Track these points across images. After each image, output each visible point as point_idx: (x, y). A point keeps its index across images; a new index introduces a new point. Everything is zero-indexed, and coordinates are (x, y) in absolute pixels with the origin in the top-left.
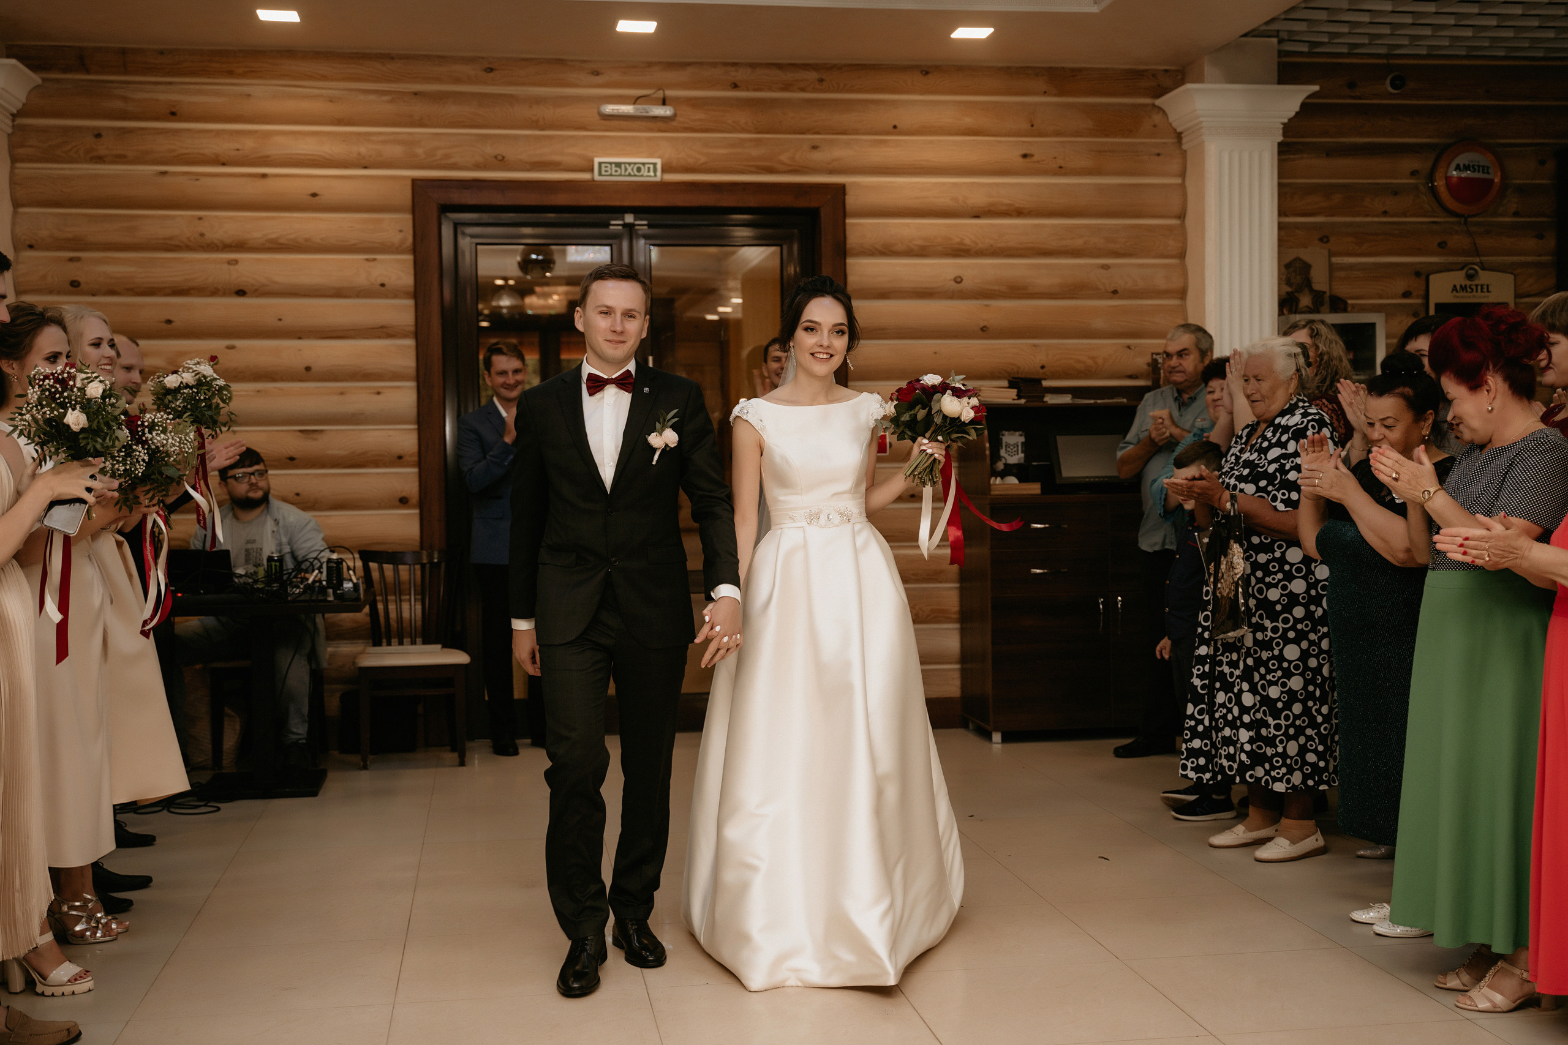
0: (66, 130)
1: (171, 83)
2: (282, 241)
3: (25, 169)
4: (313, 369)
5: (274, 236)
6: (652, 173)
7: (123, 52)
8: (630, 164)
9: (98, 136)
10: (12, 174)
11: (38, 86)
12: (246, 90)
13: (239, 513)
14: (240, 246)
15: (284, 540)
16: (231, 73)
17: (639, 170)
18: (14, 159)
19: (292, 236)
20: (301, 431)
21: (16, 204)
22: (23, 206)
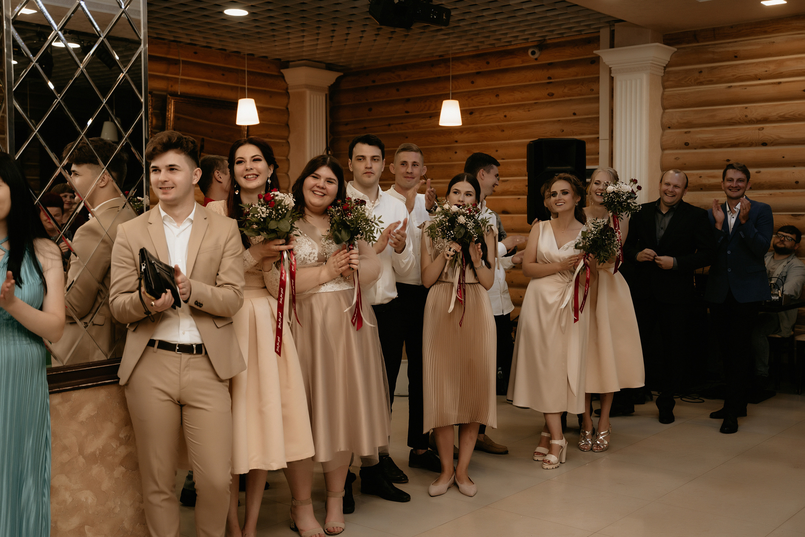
0: (687, 71)
1: (736, 42)
2: (787, 116)
3: (669, 91)
4: (800, 183)
5: (782, 114)
7: (714, 29)
9: (701, 72)
10: (663, 94)
11: (675, 52)
12: (772, 40)
14: (765, 120)
16: (765, 32)
18: (664, 88)
19: (792, 113)
20: (792, 215)
21: (664, 108)
22: (667, 109)
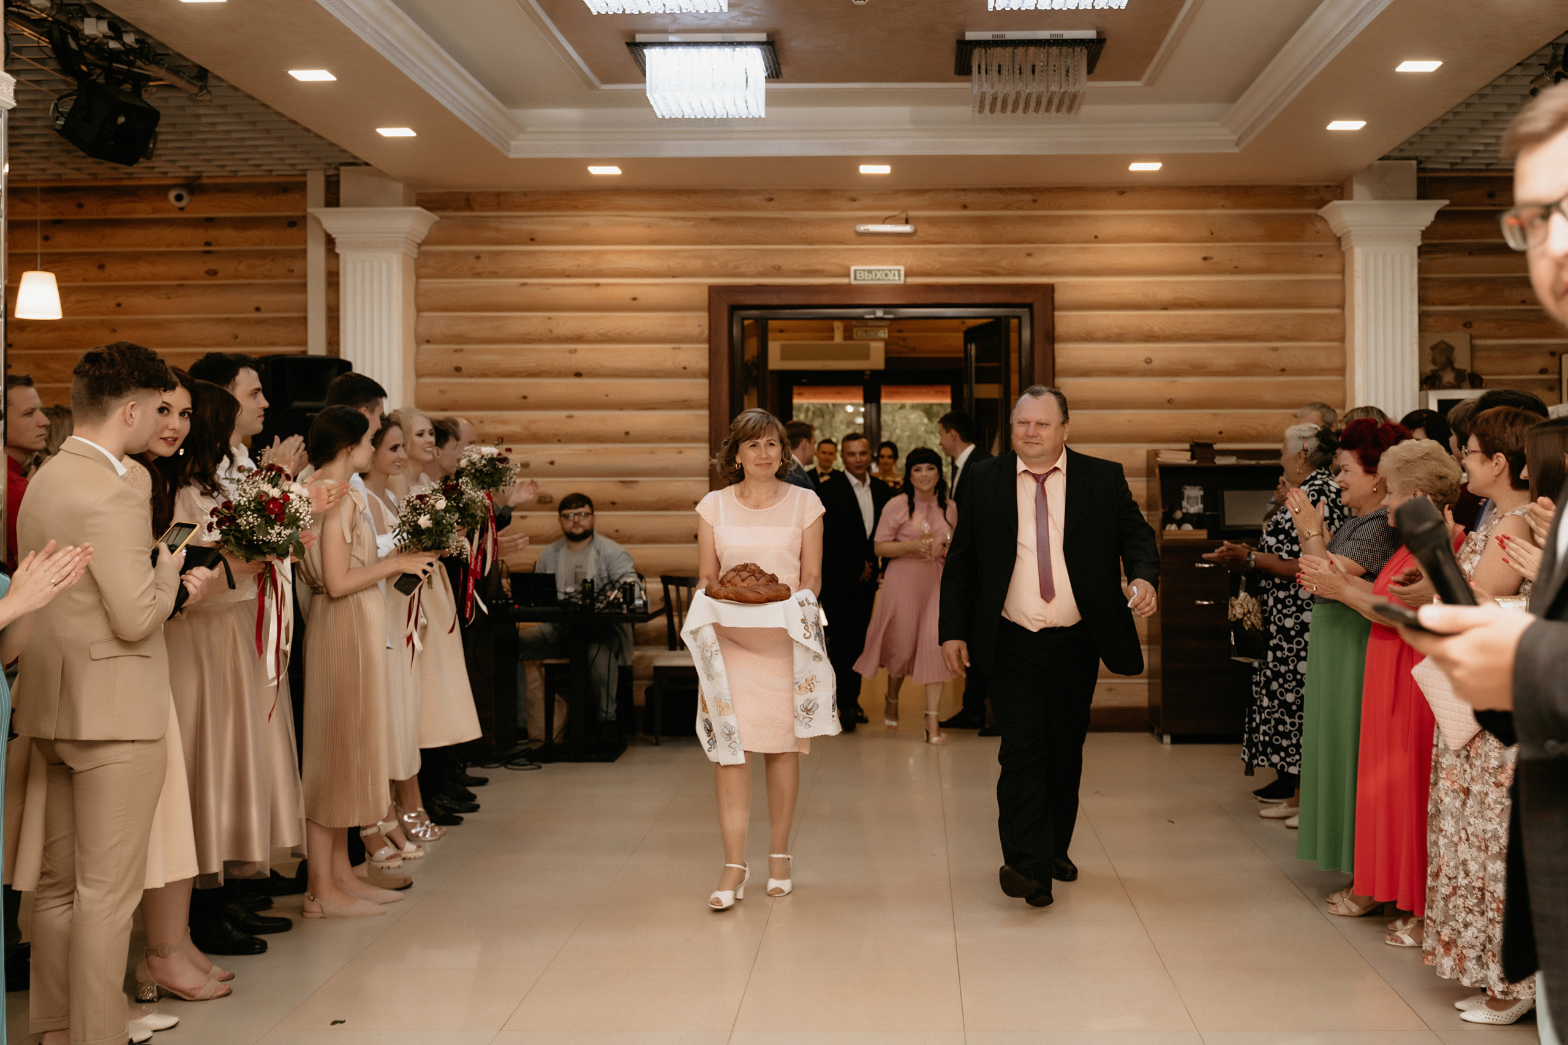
0: (456, 254)
1: (531, 217)
2: (609, 334)
3: (426, 283)
4: (631, 434)
5: (603, 331)
6: (897, 278)
7: (498, 194)
8: (879, 270)
9: (478, 258)
10: (417, 288)
11: (437, 222)
12: (586, 220)
13: (571, 544)
14: (579, 339)
15: (603, 567)
16: (575, 208)
17: (886, 275)
18: (418, 277)
19: (617, 331)
20: (621, 482)
21: (419, 310)
22: (424, 311)
